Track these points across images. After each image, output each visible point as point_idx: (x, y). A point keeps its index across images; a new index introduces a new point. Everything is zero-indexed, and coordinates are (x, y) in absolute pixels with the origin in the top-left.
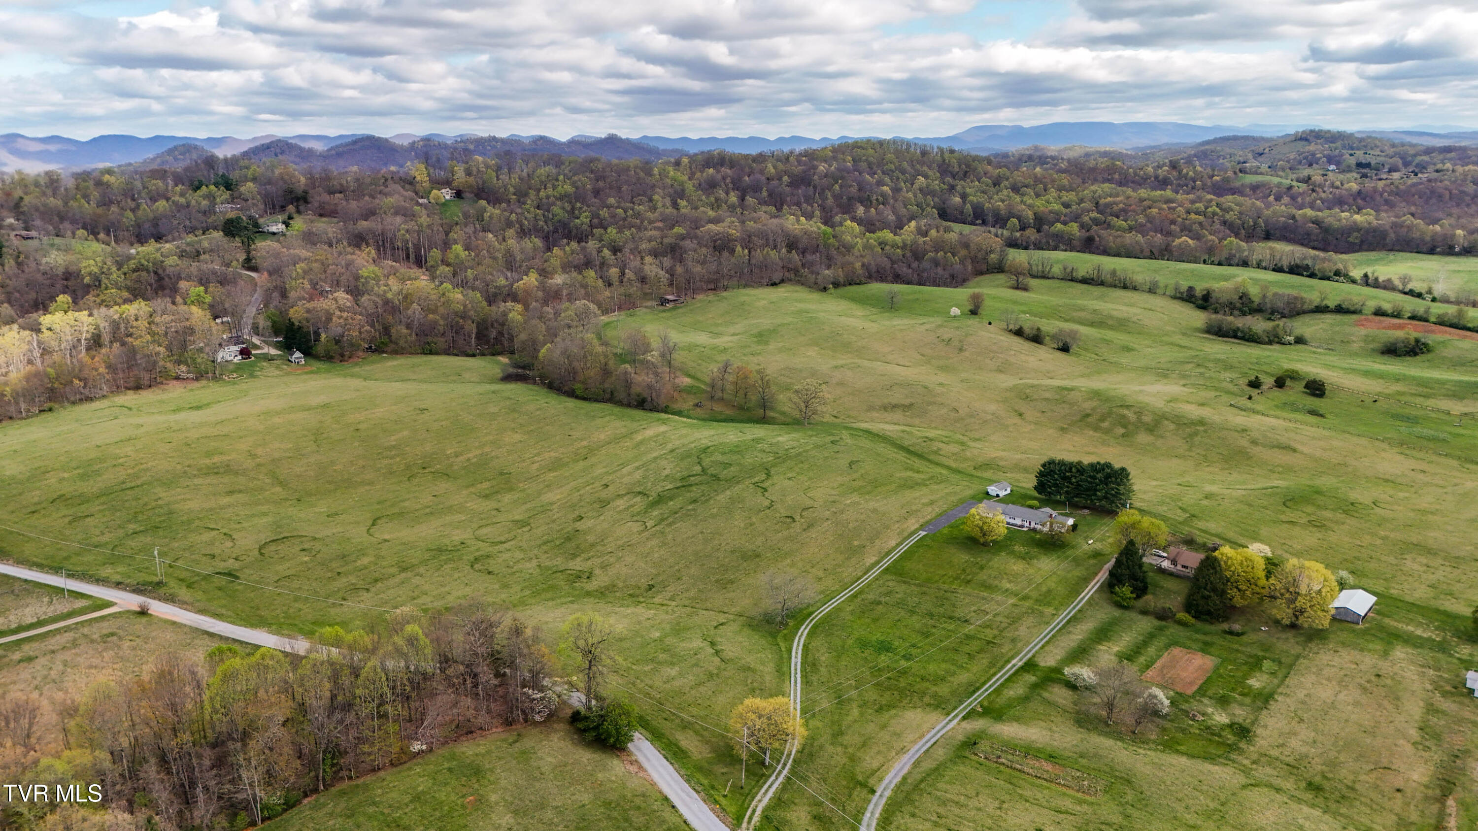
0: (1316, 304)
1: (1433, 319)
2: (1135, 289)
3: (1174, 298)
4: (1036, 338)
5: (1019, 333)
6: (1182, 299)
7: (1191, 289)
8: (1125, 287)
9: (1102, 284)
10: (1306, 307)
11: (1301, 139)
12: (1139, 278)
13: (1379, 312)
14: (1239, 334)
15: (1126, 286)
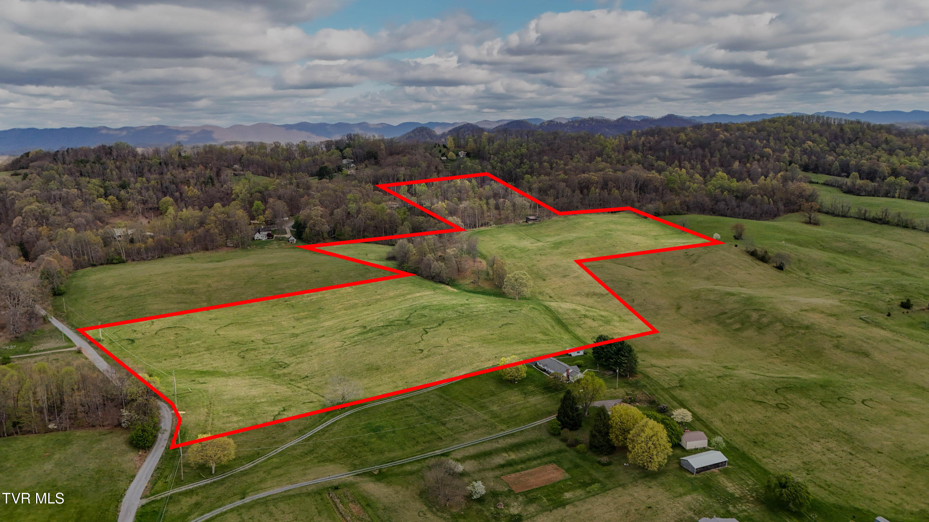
4: (763, 258)
5: (753, 253)
8: (906, 227)
9: (887, 223)
15: (906, 225)
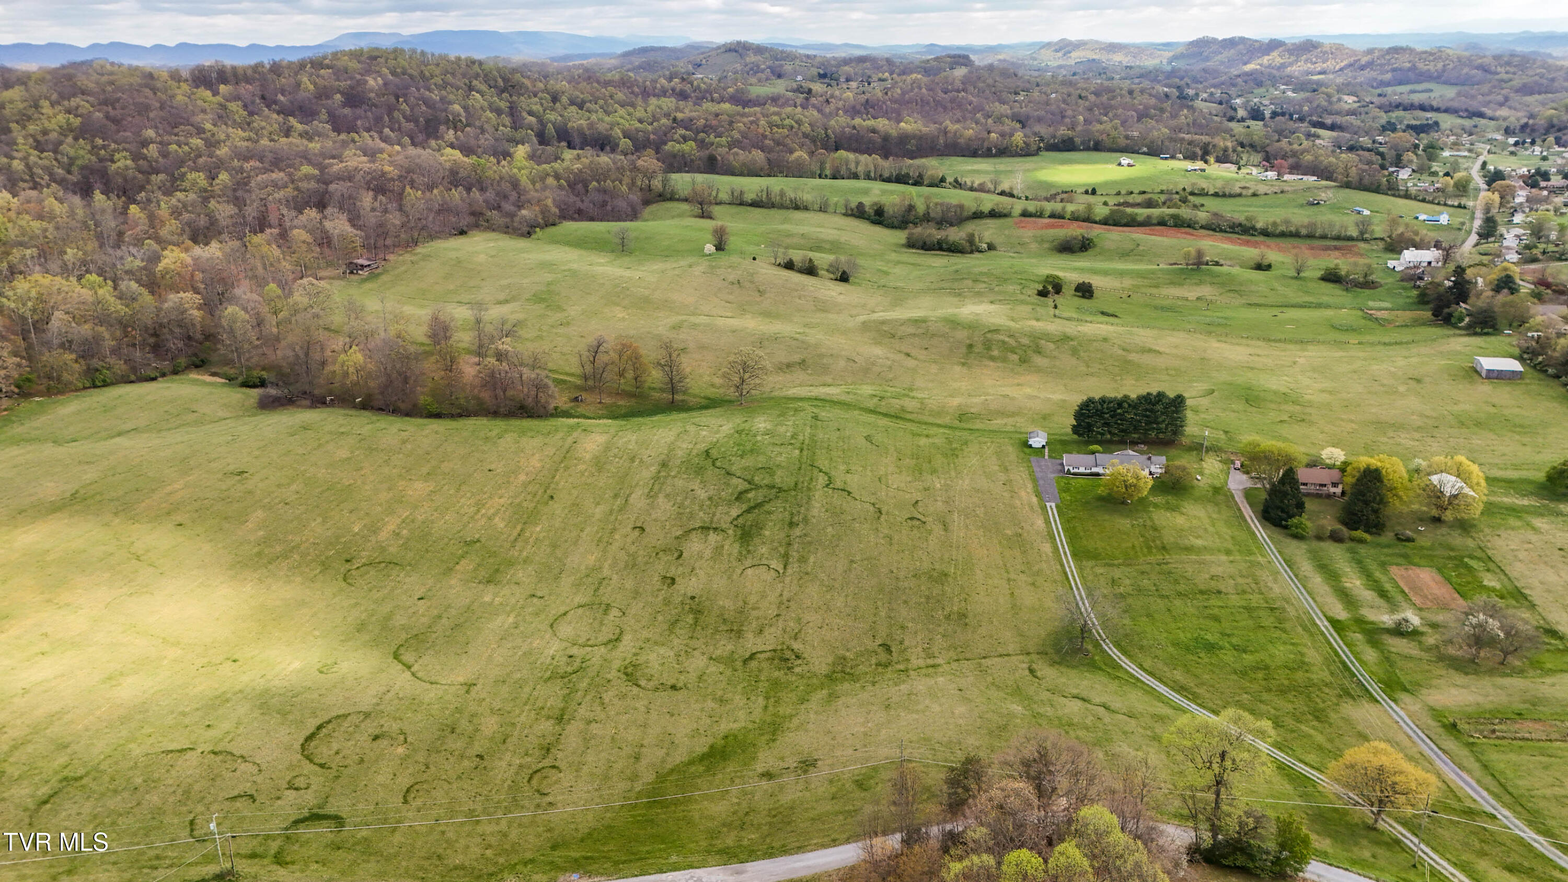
0: (974, 210)
1: (1068, 216)
2: (806, 208)
3: (846, 215)
4: (810, 270)
5: (789, 266)
6: (852, 215)
7: (861, 205)
8: (797, 208)
10: (965, 214)
11: (730, 50)
12: (807, 197)
13: (1025, 214)
14: (944, 246)
